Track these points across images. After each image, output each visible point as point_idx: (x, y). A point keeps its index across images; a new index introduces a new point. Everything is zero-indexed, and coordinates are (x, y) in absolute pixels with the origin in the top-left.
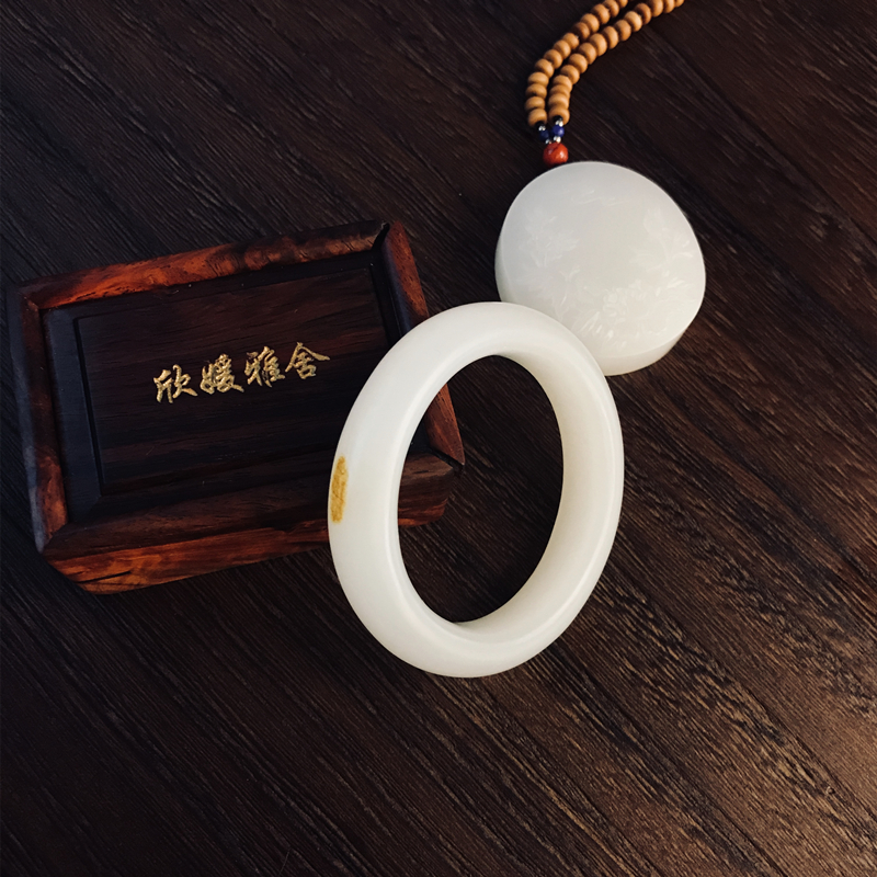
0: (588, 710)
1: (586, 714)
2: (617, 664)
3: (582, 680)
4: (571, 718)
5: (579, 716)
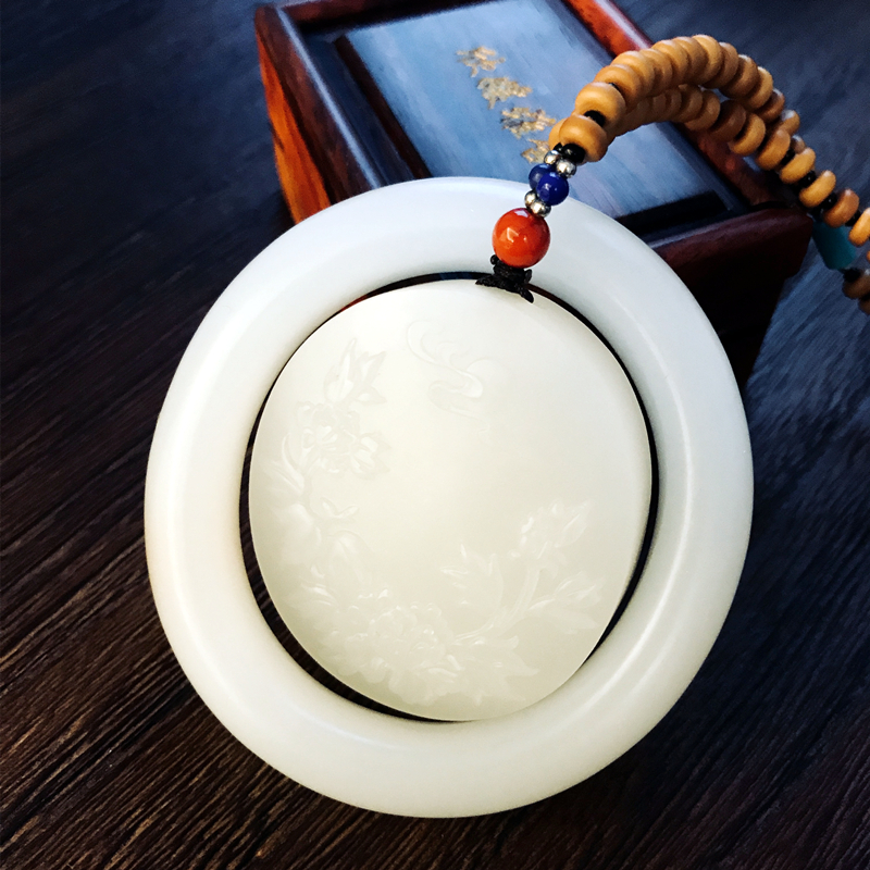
0: (76, 756)
1: (70, 753)
2: (148, 804)
3: (125, 747)
4: (66, 729)
5: (68, 742)
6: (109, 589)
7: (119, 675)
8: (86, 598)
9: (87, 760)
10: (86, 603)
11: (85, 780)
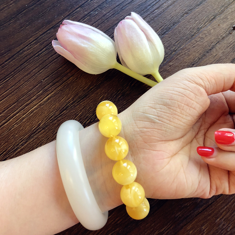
6: (75, 78)
7: (77, 92)
8: (72, 79)
9: (72, 104)
10: (72, 80)
11: (72, 106)
